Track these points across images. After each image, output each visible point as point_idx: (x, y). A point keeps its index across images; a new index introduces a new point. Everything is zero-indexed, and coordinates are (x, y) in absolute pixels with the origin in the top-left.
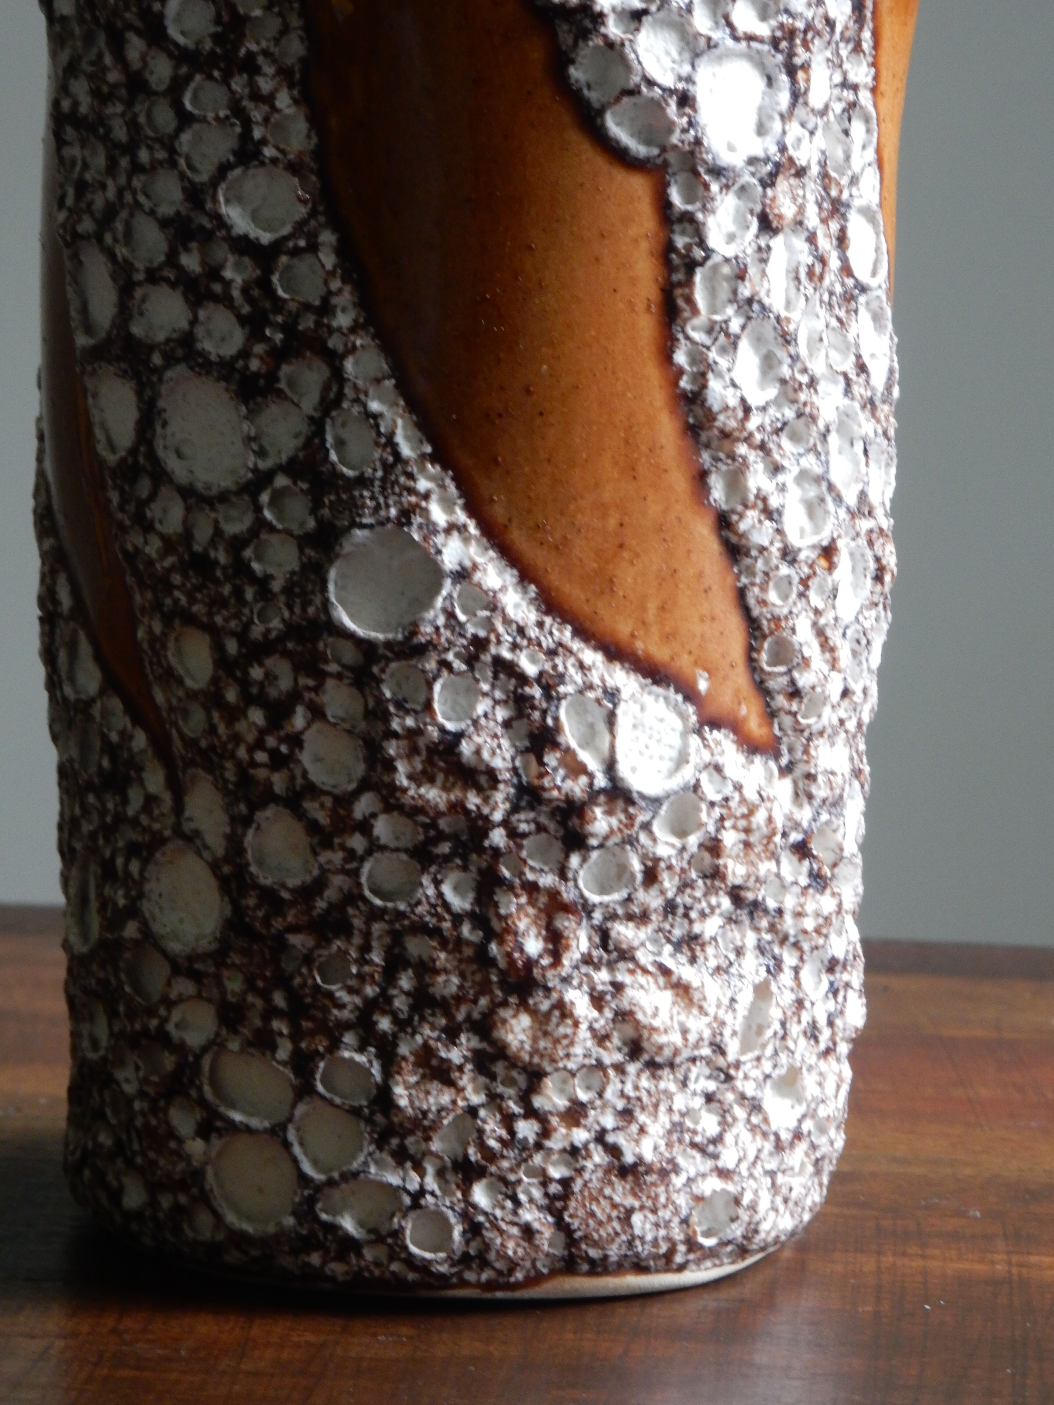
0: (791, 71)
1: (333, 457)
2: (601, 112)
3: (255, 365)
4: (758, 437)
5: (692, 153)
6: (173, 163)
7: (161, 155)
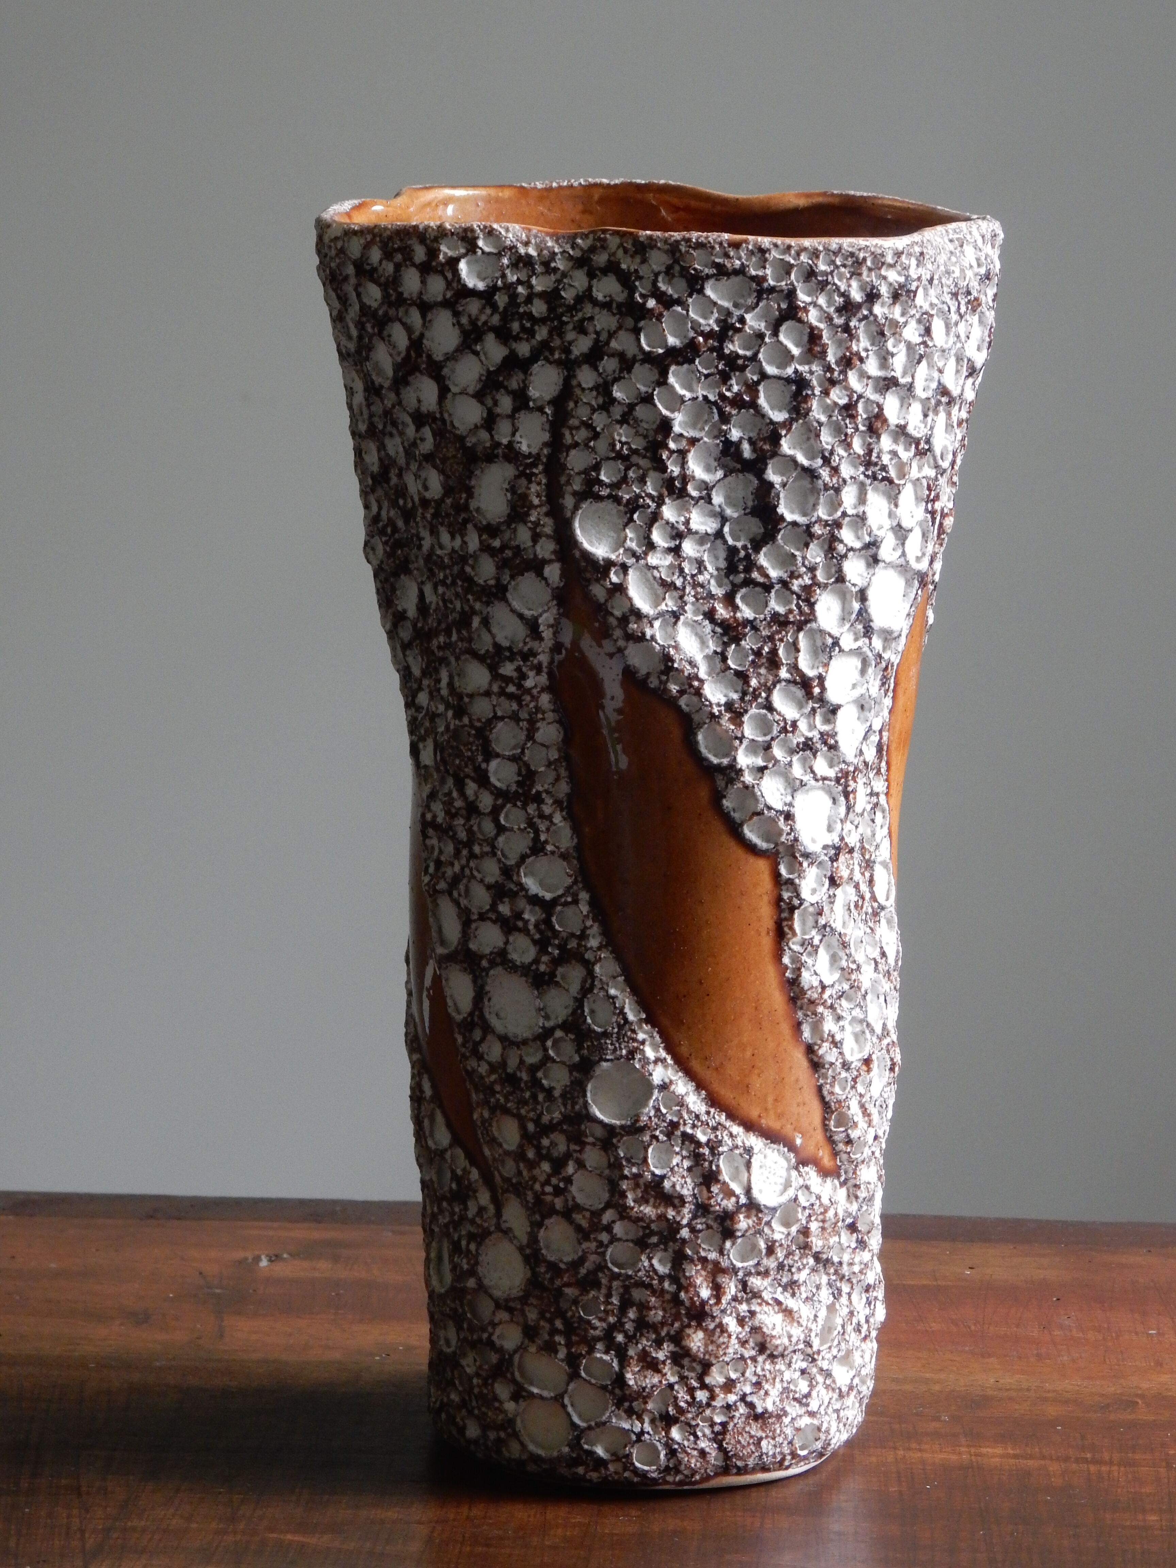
0: (846, 795)
1: (589, 1020)
2: (741, 825)
3: (542, 968)
4: (829, 1002)
5: (792, 846)
6: (494, 854)
7: (487, 849)
